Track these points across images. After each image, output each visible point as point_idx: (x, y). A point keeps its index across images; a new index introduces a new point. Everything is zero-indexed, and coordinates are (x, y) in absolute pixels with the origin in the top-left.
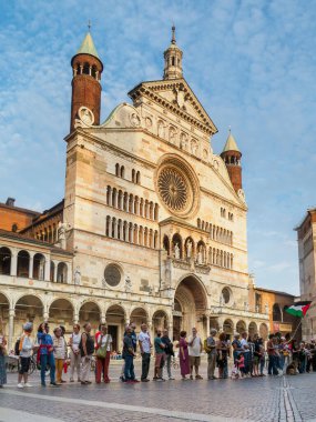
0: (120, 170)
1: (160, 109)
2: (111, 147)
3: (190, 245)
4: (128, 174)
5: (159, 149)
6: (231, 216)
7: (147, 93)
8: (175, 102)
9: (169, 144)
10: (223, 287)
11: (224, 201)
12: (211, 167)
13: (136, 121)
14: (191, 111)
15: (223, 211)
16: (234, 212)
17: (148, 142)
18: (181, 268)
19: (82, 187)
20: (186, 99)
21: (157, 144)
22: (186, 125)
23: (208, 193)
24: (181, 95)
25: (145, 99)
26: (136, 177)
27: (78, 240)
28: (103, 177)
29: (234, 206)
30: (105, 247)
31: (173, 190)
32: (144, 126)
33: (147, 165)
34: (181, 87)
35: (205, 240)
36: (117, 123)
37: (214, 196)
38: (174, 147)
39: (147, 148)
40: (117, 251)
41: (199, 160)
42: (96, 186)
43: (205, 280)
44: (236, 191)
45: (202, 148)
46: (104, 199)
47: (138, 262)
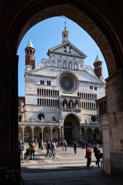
0: (42, 83)
1: (58, 56)
2: (38, 76)
5: (59, 71)
6: (96, 88)
7: (52, 52)
8: (65, 51)
9: (63, 68)
11: (92, 83)
12: (84, 71)
14: (73, 52)
15: (91, 88)
16: (98, 86)
17: (53, 70)
20: (70, 48)
21: (58, 69)
22: (71, 59)
23: (82, 82)
24: (68, 48)
25: (51, 55)
26: (49, 83)
28: (36, 86)
29: (97, 84)
31: (67, 84)
32: (51, 65)
33: (53, 78)
34: (68, 45)
36: (41, 67)
37: (86, 82)
41: (78, 70)
42: (33, 90)
43: (78, 114)
44: (99, 78)
45: (80, 65)
46: (36, 93)
47: (51, 111)
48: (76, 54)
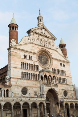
0: (25, 57)
1: (37, 35)
2: (22, 50)
3: (50, 78)
4: (28, 58)
5: (38, 48)
6: (64, 66)
7: (33, 32)
8: (42, 32)
9: (41, 46)
10: (64, 91)
11: (61, 61)
12: (55, 50)
13: (29, 40)
14: (47, 34)
15: (61, 64)
16: (65, 64)
17: (34, 47)
18: (48, 86)
19: (13, 64)
20: (45, 31)
21: (37, 46)
22: (46, 39)
23: (55, 59)
24: (43, 30)
25: (32, 34)
26: (31, 58)
27: (12, 81)
28: (20, 60)
29: (65, 62)
30: (21, 82)
31: (43, 60)
32: (32, 42)
33: (34, 53)
34: (43, 28)
35: (55, 75)
36: (24, 42)
37: (58, 60)
38: (42, 46)
39: (33, 48)
40: (26, 83)
41: (51, 49)
42: (17, 63)
43: (56, 89)
44: (65, 57)
45: (52, 45)
46: (20, 66)
47: (33, 86)
48: (49, 36)
